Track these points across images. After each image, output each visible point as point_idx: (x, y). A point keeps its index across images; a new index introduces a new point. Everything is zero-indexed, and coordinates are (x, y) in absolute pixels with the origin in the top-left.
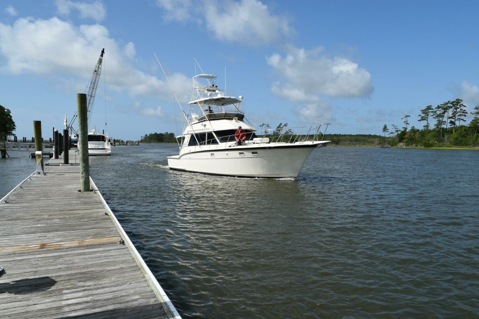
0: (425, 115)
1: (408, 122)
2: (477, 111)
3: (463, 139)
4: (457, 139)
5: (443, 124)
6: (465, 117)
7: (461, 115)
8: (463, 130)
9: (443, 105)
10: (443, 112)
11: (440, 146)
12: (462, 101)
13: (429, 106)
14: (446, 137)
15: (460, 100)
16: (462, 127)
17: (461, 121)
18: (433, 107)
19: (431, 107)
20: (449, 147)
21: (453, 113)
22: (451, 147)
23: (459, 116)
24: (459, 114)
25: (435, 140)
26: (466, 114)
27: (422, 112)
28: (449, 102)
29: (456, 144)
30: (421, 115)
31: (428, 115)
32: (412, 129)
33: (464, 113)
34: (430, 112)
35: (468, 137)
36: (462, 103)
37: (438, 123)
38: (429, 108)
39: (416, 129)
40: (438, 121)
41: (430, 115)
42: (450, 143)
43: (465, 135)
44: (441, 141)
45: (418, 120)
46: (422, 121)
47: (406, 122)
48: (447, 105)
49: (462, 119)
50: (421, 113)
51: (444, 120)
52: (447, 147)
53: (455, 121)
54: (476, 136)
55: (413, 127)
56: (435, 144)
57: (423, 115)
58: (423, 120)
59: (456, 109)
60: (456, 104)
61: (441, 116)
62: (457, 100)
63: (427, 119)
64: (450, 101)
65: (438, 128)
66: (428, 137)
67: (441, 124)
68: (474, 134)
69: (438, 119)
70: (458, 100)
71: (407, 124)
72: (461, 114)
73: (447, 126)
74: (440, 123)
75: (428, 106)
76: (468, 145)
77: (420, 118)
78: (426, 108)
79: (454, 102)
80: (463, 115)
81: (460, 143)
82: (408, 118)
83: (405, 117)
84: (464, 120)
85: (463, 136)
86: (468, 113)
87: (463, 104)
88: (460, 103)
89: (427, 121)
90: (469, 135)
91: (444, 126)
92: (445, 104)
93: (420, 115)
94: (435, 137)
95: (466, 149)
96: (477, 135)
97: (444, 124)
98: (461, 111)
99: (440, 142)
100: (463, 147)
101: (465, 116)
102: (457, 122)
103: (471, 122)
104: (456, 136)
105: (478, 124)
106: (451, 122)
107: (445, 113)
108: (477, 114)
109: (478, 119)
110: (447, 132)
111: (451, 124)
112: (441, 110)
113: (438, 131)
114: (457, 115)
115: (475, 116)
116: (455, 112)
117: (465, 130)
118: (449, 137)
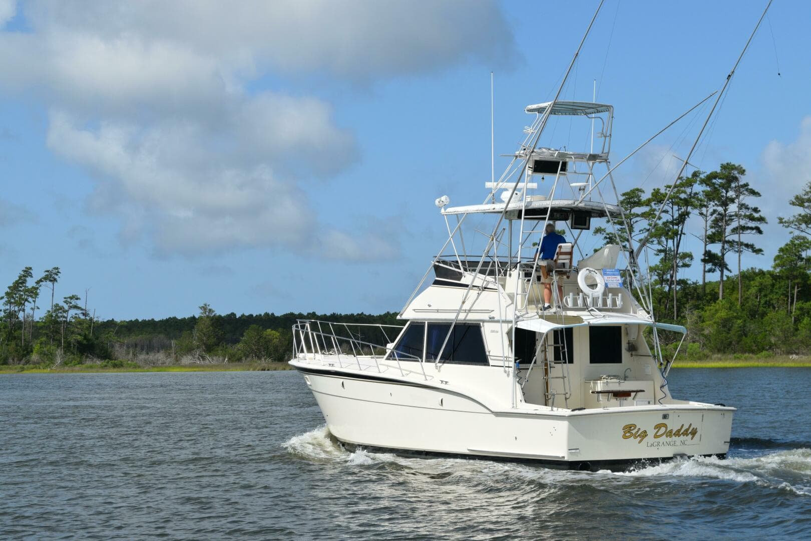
2: (800, 211)
3: (752, 326)
4: (726, 324)
5: (681, 264)
6: (758, 235)
7: (744, 228)
8: (753, 290)
9: (675, 186)
10: (676, 215)
12: (742, 172)
13: (633, 191)
15: (736, 168)
16: (747, 277)
17: (747, 254)
18: (644, 197)
19: (639, 197)
20: (700, 359)
21: (716, 222)
22: (706, 357)
23: (734, 231)
24: (734, 224)
28: (695, 175)
29: (724, 347)
30: (604, 230)
33: (755, 219)
34: (638, 215)
35: (771, 314)
36: (743, 181)
37: (663, 261)
38: (632, 198)
40: (662, 255)
41: (637, 227)
42: (704, 345)
43: (761, 309)
48: (688, 190)
49: (747, 246)
51: (681, 250)
53: (723, 255)
54: (798, 312)
59: (725, 204)
60: (722, 186)
61: (672, 231)
62: (724, 167)
64: (701, 170)
65: (662, 281)
67: (674, 268)
68: (792, 303)
69: (660, 247)
70: (727, 167)
72: (743, 222)
74: (671, 260)
75: (628, 190)
76: (763, 349)
78: (622, 198)
79: (714, 176)
80: (752, 229)
81: (738, 342)
84: (757, 247)
85: (753, 314)
86: (767, 219)
87: (746, 185)
88: (736, 179)
90: (774, 308)
91: (681, 274)
92: (682, 185)
95: (756, 364)
96: (801, 309)
97: (685, 265)
98: (743, 212)
100: (746, 359)
101: (759, 231)
102: (731, 258)
103: (777, 258)
104: (723, 314)
105: (799, 264)
106: (710, 258)
107: (684, 219)
108: (803, 226)
109: (800, 245)
110: (699, 298)
111: (709, 266)
112: (670, 210)
113: (662, 293)
114: (729, 229)
115: (797, 233)
116: (719, 214)
117: (760, 290)
118: (701, 319)
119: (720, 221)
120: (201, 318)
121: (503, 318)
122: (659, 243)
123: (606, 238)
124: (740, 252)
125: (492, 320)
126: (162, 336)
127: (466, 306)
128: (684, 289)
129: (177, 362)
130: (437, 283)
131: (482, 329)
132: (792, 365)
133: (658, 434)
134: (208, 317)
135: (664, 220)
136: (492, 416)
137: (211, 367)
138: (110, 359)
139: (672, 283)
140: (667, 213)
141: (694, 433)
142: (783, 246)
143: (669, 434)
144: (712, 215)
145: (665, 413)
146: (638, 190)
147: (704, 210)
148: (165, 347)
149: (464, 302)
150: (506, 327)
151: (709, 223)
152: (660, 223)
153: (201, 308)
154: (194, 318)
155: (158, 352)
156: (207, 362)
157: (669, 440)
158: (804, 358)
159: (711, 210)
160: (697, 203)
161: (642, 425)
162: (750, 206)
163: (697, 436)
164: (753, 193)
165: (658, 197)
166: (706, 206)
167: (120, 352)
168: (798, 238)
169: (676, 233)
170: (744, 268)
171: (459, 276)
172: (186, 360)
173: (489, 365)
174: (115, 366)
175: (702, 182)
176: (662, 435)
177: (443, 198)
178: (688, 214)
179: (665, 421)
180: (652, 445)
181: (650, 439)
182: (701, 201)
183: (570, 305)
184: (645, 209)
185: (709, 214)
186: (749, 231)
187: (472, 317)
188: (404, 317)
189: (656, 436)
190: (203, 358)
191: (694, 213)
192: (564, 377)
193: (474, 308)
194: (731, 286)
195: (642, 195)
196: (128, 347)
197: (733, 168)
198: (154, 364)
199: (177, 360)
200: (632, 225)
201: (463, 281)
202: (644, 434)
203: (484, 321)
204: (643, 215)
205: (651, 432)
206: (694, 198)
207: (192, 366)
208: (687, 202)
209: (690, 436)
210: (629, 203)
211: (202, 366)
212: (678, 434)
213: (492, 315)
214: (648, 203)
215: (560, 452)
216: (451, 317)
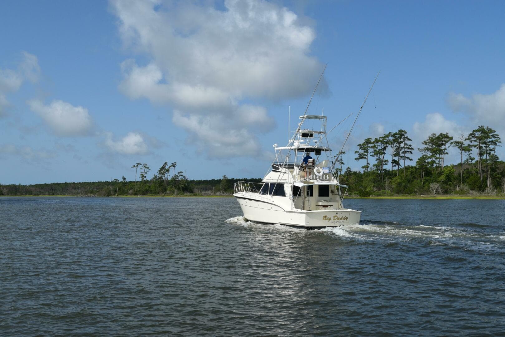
0: (363, 151)
1: (342, 161)
2: (426, 146)
3: (408, 185)
4: (399, 184)
5: (384, 164)
6: (411, 154)
7: (406, 152)
8: (409, 173)
9: (383, 137)
10: (383, 147)
11: (379, 195)
12: (406, 133)
14: (387, 182)
15: (404, 131)
16: (407, 168)
17: (407, 160)
18: (372, 141)
19: (370, 141)
20: (390, 196)
21: (396, 150)
22: (392, 195)
23: (403, 153)
24: (403, 150)
25: (373, 187)
26: (412, 151)
27: (359, 147)
28: (390, 133)
29: (399, 192)
30: (358, 152)
31: (367, 152)
32: (348, 171)
33: (410, 149)
34: (370, 147)
35: (415, 181)
37: (378, 162)
38: (368, 141)
39: (352, 171)
40: (378, 160)
41: (369, 151)
42: (392, 191)
43: (412, 179)
44: (381, 187)
45: (356, 159)
46: (360, 160)
47: (341, 161)
48: (387, 139)
49: (407, 158)
50: (358, 149)
51: (385, 159)
52: (388, 195)
53: (399, 161)
54: (424, 180)
55: (349, 168)
56: (374, 192)
57: (361, 151)
58: (361, 158)
59: (399, 143)
60: (399, 137)
61: (381, 152)
62: (399, 131)
63: (366, 156)
64: (392, 132)
65: (378, 169)
66: (366, 181)
67: (382, 165)
68: (422, 177)
69: (377, 158)
70: (401, 131)
71: (342, 165)
72: (406, 150)
73: (389, 167)
74: (381, 162)
75: (367, 138)
76: (412, 193)
77: (357, 156)
78: (365, 141)
79: (396, 134)
80: (409, 152)
81: (404, 190)
82: (343, 155)
83: (338, 154)
84: (410, 158)
85: (409, 181)
86: (414, 149)
87: (407, 137)
88: (403, 135)
89: (366, 160)
90: (416, 179)
91: (385, 167)
92: (385, 137)
93: (356, 152)
94: (374, 182)
95: (410, 198)
96: (425, 179)
97: (386, 164)
98: (406, 146)
99: (379, 189)
100: (406, 196)
101: (411, 153)
102: (401, 162)
103: (417, 162)
104: (398, 181)
105: (425, 164)
106: (394, 162)
107: (386, 148)
108: (426, 151)
109: (425, 158)
110: (390, 175)
111: (394, 164)
112: (381, 145)
113: (378, 173)
114: (401, 152)
115: (424, 154)
116: (398, 147)
117: (411, 173)
118: (391, 182)
119: (398, 149)
120: (223, 180)
121: (290, 182)
122: (377, 156)
123: (359, 154)
124: (405, 160)
125: (287, 183)
126: (210, 185)
127: (280, 178)
128: (385, 172)
129: (215, 194)
130: (273, 171)
131: (284, 185)
132: (421, 198)
133: (335, 219)
134: (225, 179)
135: (379, 149)
136: (285, 212)
137: (226, 196)
138: (193, 193)
139: (381, 170)
140: (380, 146)
141: (347, 219)
142: (419, 158)
143: (338, 219)
144: (395, 147)
145: (337, 212)
146: (370, 138)
147: (392, 145)
148: (211, 189)
149: (279, 177)
150: (290, 185)
151: (394, 150)
152: (377, 150)
153: (223, 176)
154: (220, 180)
155: (209, 191)
156: (225, 194)
157: (338, 221)
158: (426, 196)
159: (395, 146)
160: (390, 143)
161: (329, 216)
162: (408, 144)
163: (348, 220)
164: (409, 140)
165: (377, 141)
166: (393, 144)
167: (196, 191)
168: (425, 155)
169: (383, 153)
170: (406, 165)
171: (278, 169)
172: (218, 193)
173: (285, 196)
174: (194, 195)
175: (392, 136)
176: (336, 219)
177: (276, 145)
178: (387, 147)
179: (337, 215)
180: (332, 222)
181: (332, 220)
182: (392, 142)
183: (311, 178)
184: (372, 145)
185: (394, 147)
186: (408, 153)
187: (282, 182)
188: (264, 181)
189: (334, 219)
190: (224, 193)
191: (389, 146)
192: (309, 201)
193: (282, 179)
194: (401, 171)
195: (372, 140)
196: (199, 189)
197: (402, 131)
198: (207, 195)
199: (215, 193)
200: (368, 151)
201: (280, 170)
202: (330, 219)
203: (285, 183)
204: (372, 147)
205: (332, 218)
206: (389, 141)
207: (220, 195)
208: (387, 143)
209: (345, 220)
210: (367, 143)
211: (223, 196)
212: (341, 219)
213: (287, 181)
214: (373, 143)
215: (303, 223)
216: (275, 181)
